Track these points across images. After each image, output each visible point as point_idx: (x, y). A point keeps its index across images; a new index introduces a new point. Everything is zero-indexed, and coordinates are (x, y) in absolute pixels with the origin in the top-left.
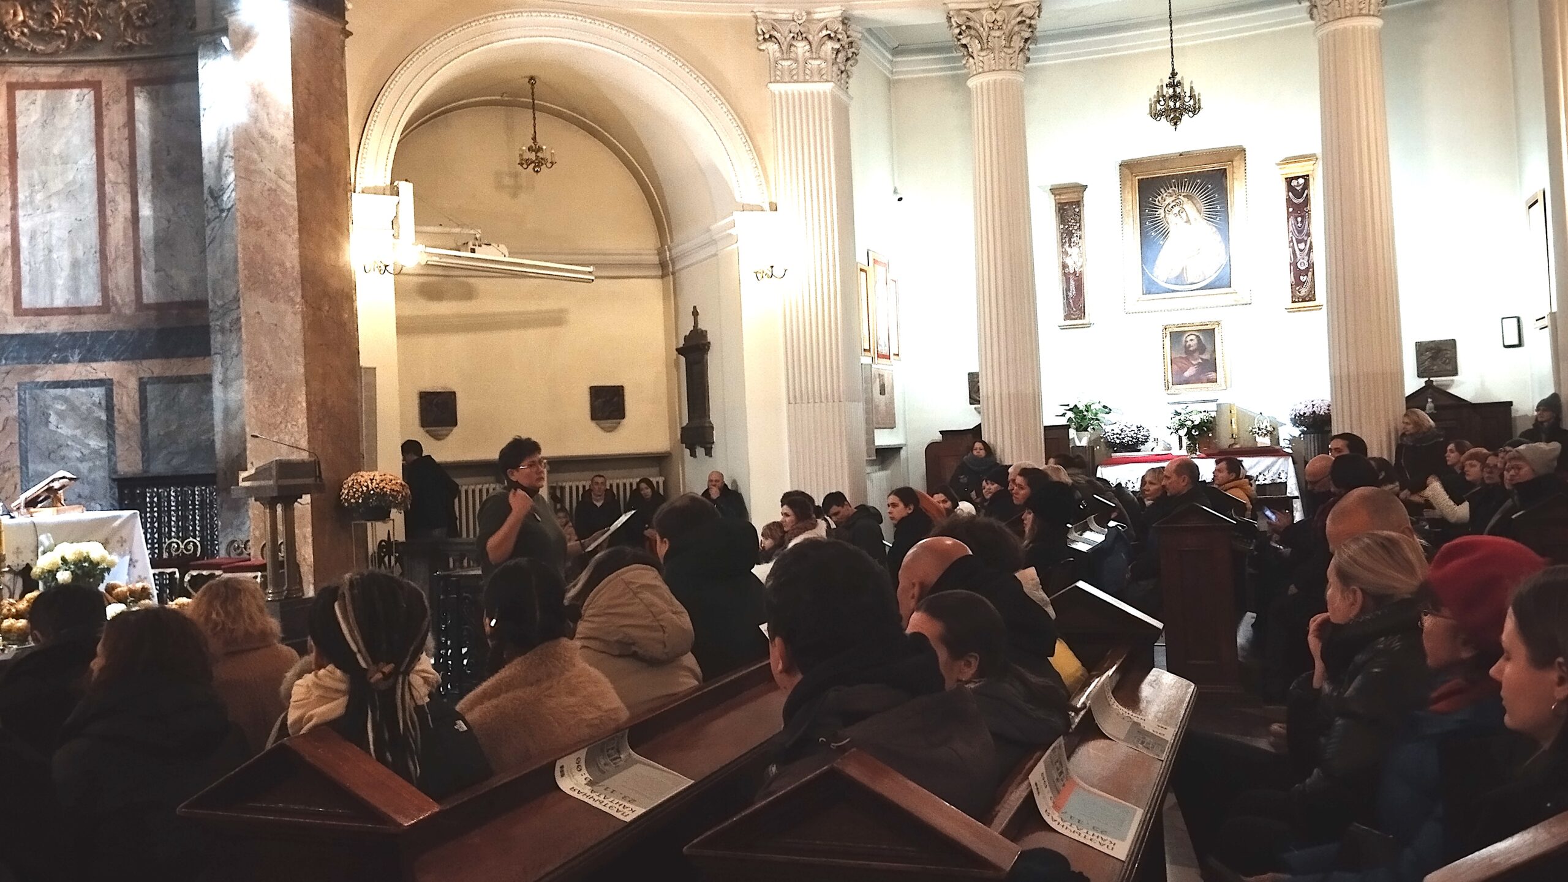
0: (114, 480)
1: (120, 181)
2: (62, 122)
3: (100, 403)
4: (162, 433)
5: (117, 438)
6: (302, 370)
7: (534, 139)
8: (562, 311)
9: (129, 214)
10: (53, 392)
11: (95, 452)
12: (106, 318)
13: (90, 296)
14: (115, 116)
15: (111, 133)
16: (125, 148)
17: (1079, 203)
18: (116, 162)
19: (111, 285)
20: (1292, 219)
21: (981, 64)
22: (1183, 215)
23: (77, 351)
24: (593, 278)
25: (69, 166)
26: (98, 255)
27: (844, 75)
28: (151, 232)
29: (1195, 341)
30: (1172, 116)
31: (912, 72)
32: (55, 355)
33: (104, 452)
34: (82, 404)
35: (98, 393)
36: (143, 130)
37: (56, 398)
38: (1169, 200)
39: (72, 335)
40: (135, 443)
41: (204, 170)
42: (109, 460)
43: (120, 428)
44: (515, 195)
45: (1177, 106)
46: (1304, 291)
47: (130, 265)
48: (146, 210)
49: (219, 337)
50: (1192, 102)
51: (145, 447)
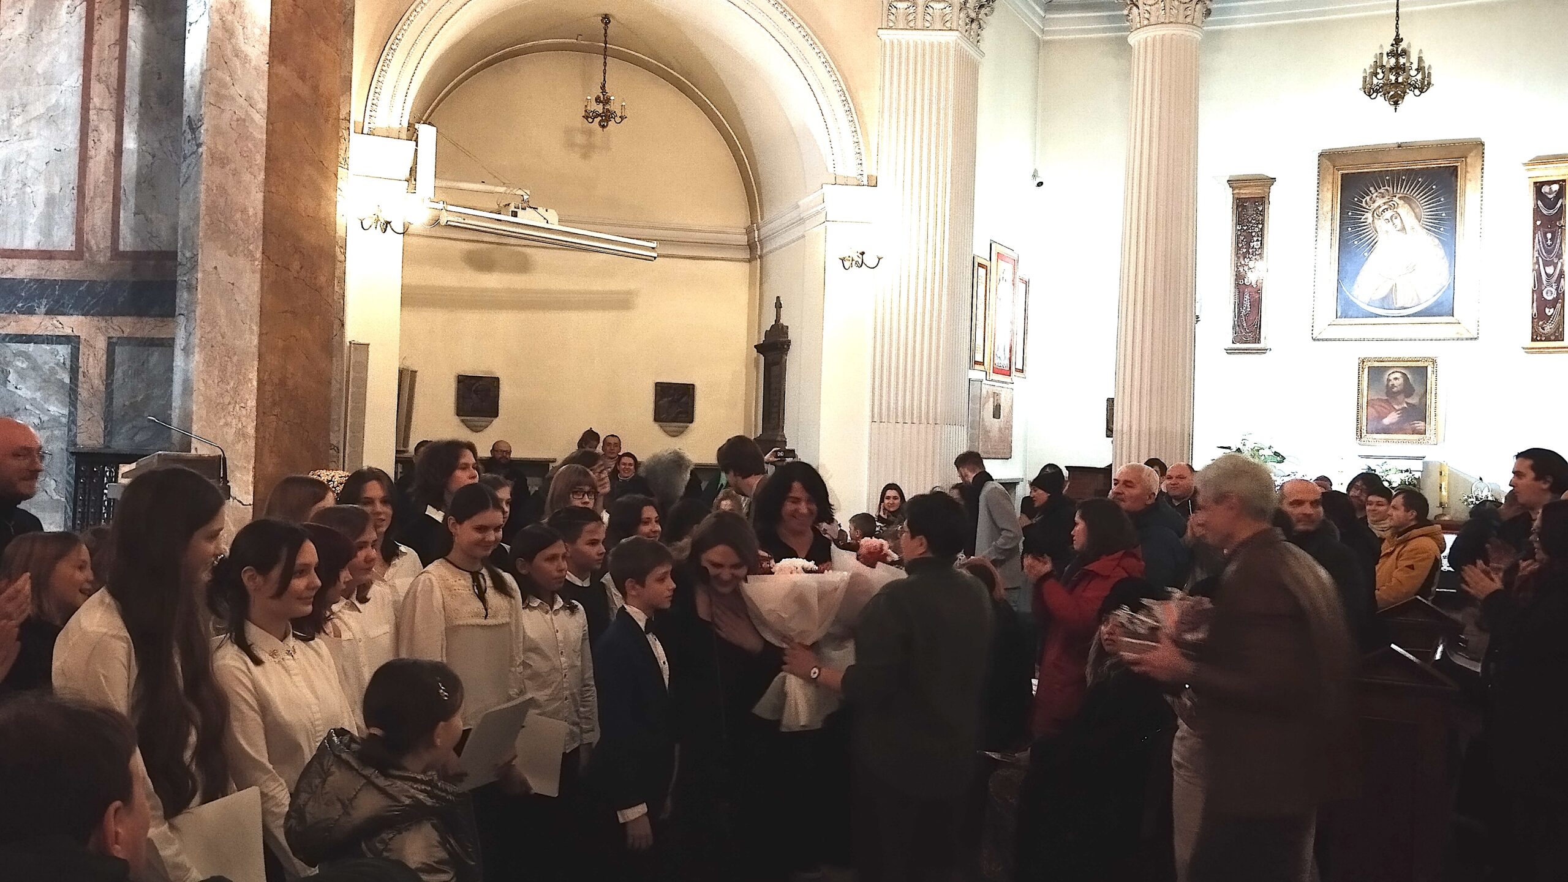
0: (72, 453)
1: (105, 107)
2: (49, 36)
3: (64, 363)
4: (127, 403)
5: (79, 405)
6: (256, 342)
7: (603, 87)
8: (629, 293)
9: (112, 146)
10: (15, 346)
11: (55, 419)
12: (78, 265)
13: (63, 238)
14: (107, 31)
15: (101, 51)
16: (114, 70)
17: (1262, 201)
18: (103, 86)
19: (86, 229)
20: (1539, 235)
21: (1147, 15)
22: (1397, 221)
23: (44, 302)
24: (655, 255)
25: (53, 87)
26: (75, 192)
27: (975, 25)
28: (134, 168)
29: (1401, 381)
30: (1392, 93)
31: (1067, 32)
32: (20, 305)
33: (64, 420)
34: (45, 363)
35: (63, 351)
36: (135, 49)
37: (18, 354)
38: (1380, 202)
39: (40, 282)
40: (97, 411)
41: (185, 97)
42: (70, 430)
43: (84, 393)
44: (585, 156)
45: (1400, 80)
46: (1548, 328)
47: (108, 205)
48: (130, 143)
49: (185, 295)
50: (1419, 77)
51: (108, 418)
